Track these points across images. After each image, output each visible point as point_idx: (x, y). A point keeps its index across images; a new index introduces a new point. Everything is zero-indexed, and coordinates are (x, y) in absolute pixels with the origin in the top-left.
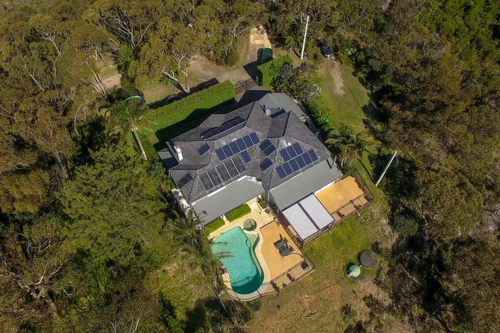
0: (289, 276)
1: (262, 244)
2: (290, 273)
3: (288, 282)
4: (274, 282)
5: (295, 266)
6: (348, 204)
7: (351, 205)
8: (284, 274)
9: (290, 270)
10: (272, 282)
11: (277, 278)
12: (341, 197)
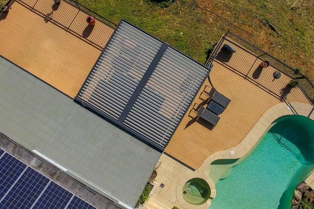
0: (257, 73)
1: (223, 152)
2: (250, 75)
3: (268, 71)
4: (280, 95)
5: (234, 70)
6: (55, 23)
7: (56, 16)
8: (258, 85)
9: (246, 77)
10: (282, 98)
11: (270, 92)
12: (48, 44)
